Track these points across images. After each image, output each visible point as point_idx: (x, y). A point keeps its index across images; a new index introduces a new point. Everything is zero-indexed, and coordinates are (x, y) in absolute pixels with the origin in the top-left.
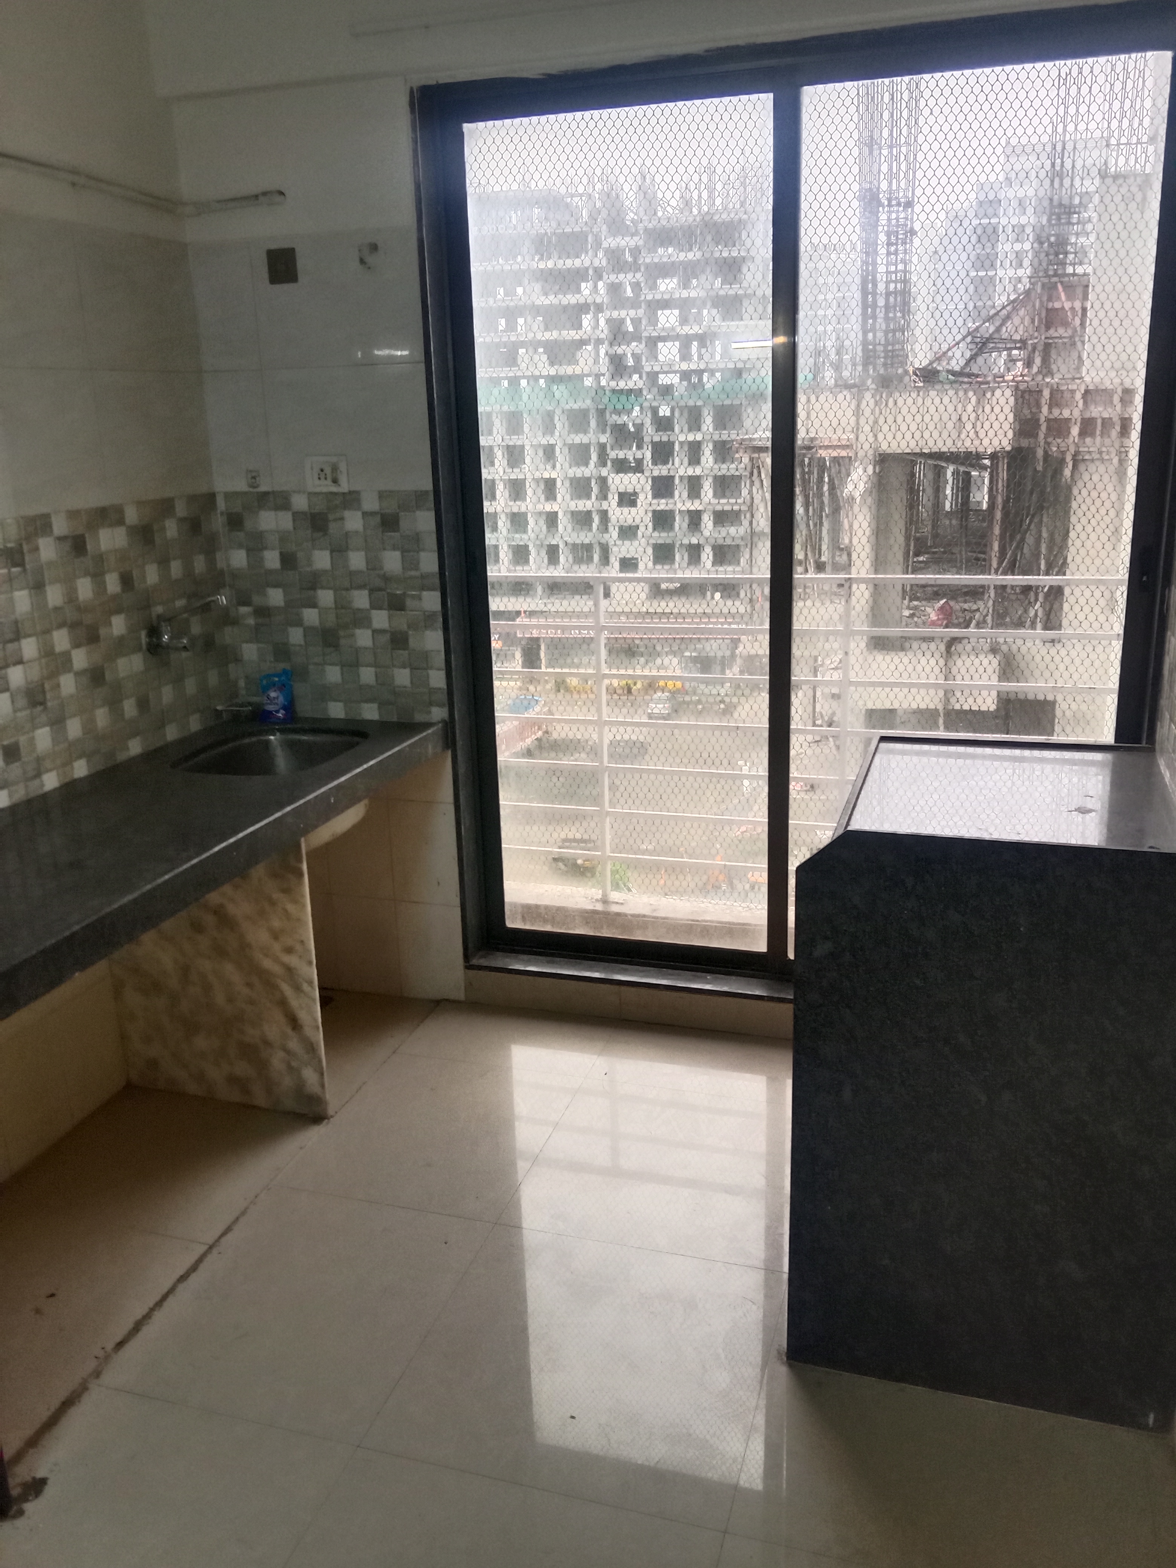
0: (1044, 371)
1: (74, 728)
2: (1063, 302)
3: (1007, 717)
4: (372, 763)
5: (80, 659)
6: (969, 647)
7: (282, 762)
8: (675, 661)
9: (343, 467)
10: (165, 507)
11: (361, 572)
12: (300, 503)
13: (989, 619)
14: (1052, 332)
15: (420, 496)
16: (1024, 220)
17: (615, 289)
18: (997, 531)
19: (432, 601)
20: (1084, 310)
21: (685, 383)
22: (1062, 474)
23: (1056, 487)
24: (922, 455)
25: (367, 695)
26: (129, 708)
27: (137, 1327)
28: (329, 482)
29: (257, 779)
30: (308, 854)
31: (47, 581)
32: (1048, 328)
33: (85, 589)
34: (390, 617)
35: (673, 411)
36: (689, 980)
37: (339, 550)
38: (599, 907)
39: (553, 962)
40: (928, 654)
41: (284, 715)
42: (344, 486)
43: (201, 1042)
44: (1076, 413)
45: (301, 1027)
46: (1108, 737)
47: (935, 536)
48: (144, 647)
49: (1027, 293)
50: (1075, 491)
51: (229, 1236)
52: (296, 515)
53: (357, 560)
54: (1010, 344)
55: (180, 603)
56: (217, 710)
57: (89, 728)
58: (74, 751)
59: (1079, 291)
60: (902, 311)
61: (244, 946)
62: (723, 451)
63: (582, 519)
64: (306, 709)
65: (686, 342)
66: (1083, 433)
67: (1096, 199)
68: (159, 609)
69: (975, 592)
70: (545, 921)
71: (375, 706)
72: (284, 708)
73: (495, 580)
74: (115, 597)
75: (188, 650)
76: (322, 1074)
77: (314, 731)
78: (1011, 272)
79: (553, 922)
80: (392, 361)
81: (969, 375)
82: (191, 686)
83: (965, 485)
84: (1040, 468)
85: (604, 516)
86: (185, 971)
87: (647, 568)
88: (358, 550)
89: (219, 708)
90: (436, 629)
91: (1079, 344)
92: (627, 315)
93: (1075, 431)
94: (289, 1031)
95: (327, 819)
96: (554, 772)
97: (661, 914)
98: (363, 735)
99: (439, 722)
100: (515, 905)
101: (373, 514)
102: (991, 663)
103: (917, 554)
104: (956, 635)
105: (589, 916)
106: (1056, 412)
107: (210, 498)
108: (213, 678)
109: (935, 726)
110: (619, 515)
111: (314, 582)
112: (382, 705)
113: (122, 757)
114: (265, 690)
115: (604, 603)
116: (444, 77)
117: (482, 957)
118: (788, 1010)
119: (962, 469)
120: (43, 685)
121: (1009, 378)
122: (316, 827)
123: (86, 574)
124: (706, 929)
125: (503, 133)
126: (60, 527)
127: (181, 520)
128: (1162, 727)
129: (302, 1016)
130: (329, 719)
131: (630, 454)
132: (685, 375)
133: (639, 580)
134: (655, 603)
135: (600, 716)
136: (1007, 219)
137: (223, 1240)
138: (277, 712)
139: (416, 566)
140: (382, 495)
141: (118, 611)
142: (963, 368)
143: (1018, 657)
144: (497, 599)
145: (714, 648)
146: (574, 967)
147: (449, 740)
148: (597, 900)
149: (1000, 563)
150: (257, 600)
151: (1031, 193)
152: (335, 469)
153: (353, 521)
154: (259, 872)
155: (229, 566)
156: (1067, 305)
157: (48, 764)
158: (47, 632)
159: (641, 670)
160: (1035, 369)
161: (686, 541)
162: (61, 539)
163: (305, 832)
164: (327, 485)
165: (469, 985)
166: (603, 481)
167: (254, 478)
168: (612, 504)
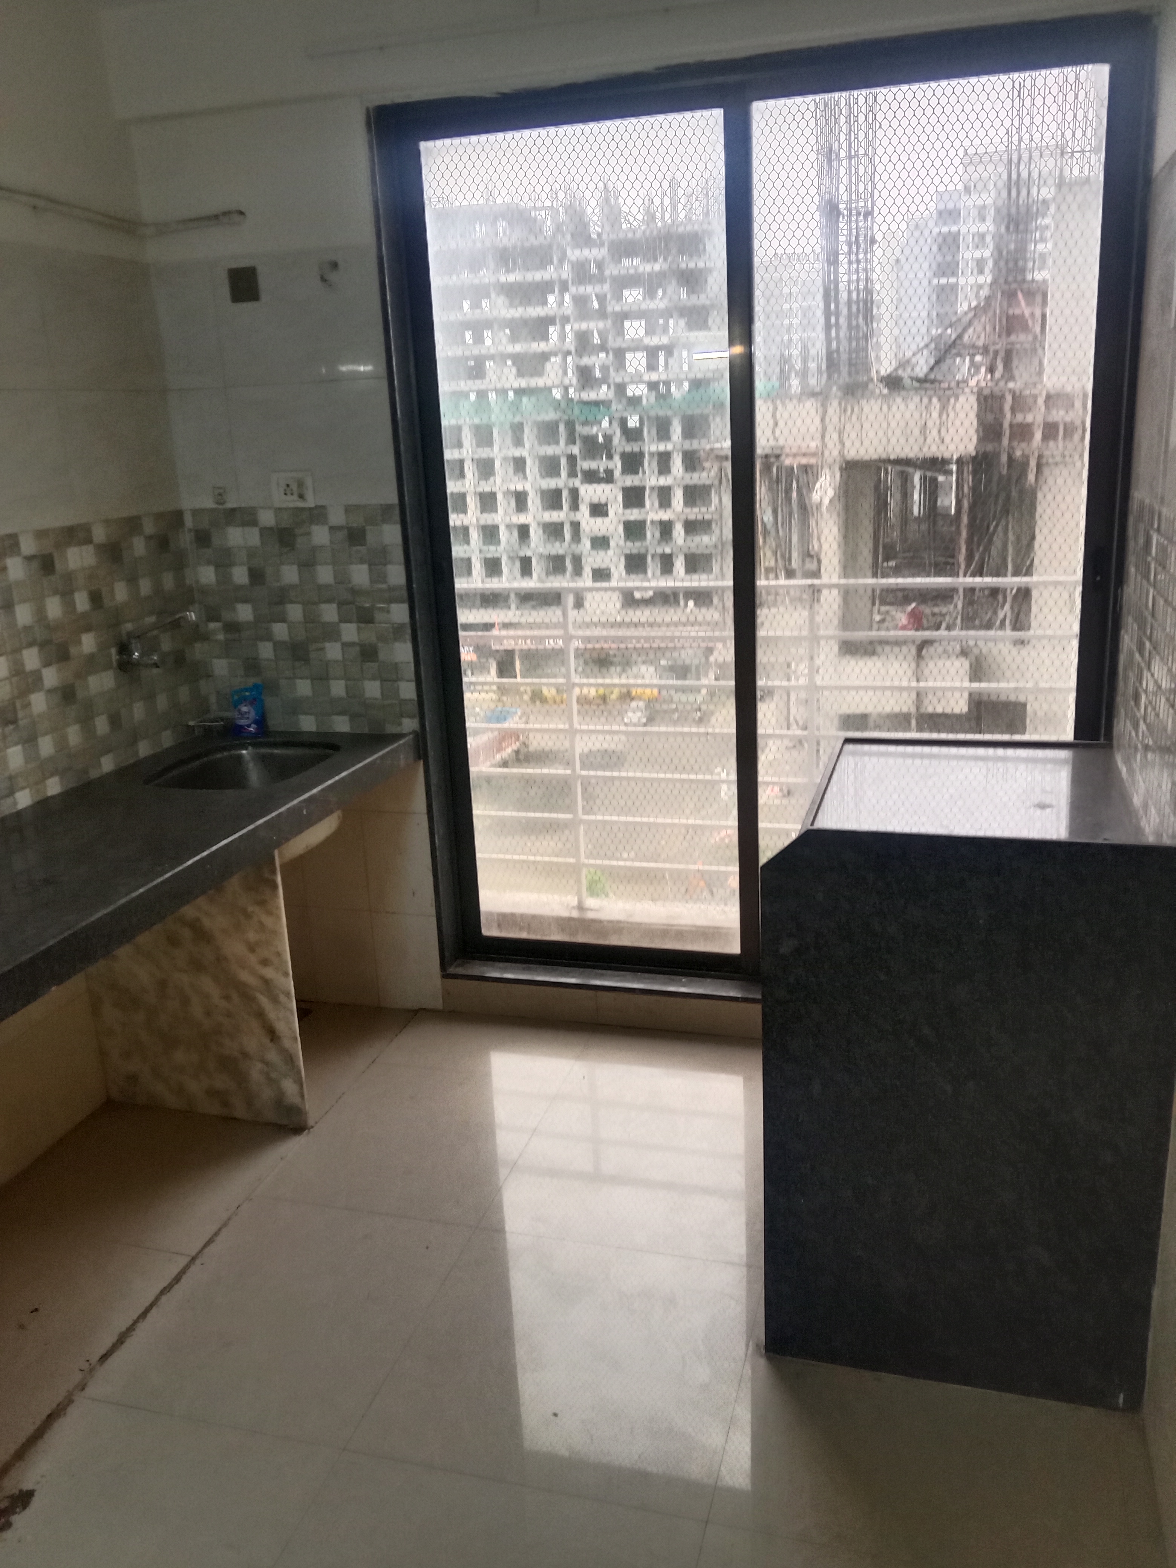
0: (1006, 376)
1: (46, 746)
2: (1023, 308)
3: (978, 719)
4: (344, 774)
5: (51, 677)
6: (940, 650)
7: (254, 775)
8: (652, 669)
9: (309, 482)
10: (132, 525)
11: (331, 585)
12: (267, 518)
13: (959, 621)
14: (1013, 338)
15: (386, 509)
16: (983, 228)
17: (581, 302)
18: (964, 534)
19: (400, 613)
20: (1044, 316)
21: (654, 394)
22: (1026, 479)
23: (1021, 492)
24: (889, 461)
25: (338, 707)
26: (101, 725)
27: (121, 1339)
28: (295, 497)
29: (230, 792)
30: (281, 866)
31: (16, 599)
32: (1009, 334)
33: (54, 608)
34: (359, 629)
35: (641, 421)
36: (665, 984)
37: (307, 565)
38: (575, 914)
39: (529, 969)
40: (901, 657)
41: (257, 729)
42: (311, 502)
43: (180, 1056)
44: (1039, 419)
45: (279, 1038)
46: (1068, 735)
47: (904, 540)
48: (115, 664)
49: (988, 299)
50: (1040, 496)
51: (212, 1248)
52: (265, 532)
53: (325, 574)
54: (974, 349)
55: (151, 620)
56: (188, 726)
57: (61, 745)
58: (45, 769)
59: (1039, 299)
60: (865, 318)
61: (220, 959)
62: (691, 461)
63: (554, 531)
64: (277, 722)
65: (652, 353)
66: (1045, 438)
67: (1053, 209)
68: (129, 626)
69: (944, 595)
70: (521, 929)
71: (346, 718)
72: (256, 722)
73: (463, 592)
74: (84, 615)
75: (158, 667)
76: (301, 1085)
77: (286, 744)
78: (972, 280)
79: (529, 929)
80: (355, 376)
81: (933, 382)
82: (162, 702)
83: (932, 489)
84: (1004, 471)
85: (576, 526)
86: (162, 984)
87: (620, 578)
88: (327, 564)
89: (191, 723)
90: (405, 642)
91: (1040, 351)
92: (594, 326)
93: (1038, 436)
94: (266, 1041)
95: (300, 831)
96: (529, 782)
97: (637, 919)
98: (335, 748)
99: (410, 733)
100: (490, 914)
101: (340, 528)
102: (962, 666)
103: (887, 559)
104: (929, 638)
105: (563, 923)
106: (1019, 418)
107: (179, 515)
108: (184, 693)
109: (908, 729)
110: (591, 525)
111: (282, 597)
112: (353, 717)
113: (94, 774)
114: (236, 705)
115: (572, 614)
116: (400, 98)
117: (459, 966)
118: (756, 1010)
119: (929, 474)
120: (14, 704)
121: (973, 383)
122: (288, 840)
123: (55, 592)
124: (680, 934)
125: (461, 151)
126: (28, 546)
127: (149, 538)
128: (1118, 723)
129: (281, 1027)
130: (301, 733)
131: (600, 465)
132: (653, 386)
133: (613, 589)
134: (631, 612)
135: (571, 725)
136: (968, 227)
137: (206, 1250)
138: (249, 726)
139: (383, 578)
140: (348, 509)
141: (88, 629)
142: (926, 376)
143: (990, 659)
144: (467, 612)
145: (688, 656)
146: (547, 973)
147: (420, 751)
148: (573, 908)
149: (968, 566)
150: (227, 616)
151: (990, 201)
152: (301, 484)
153: (320, 535)
154: (234, 884)
155: (197, 582)
156: (1027, 313)
157: (21, 782)
158: (17, 651)
159: (615, 679)
160: (998, 374)
161: (659, 550)
162: (29, 559)
163: (278, 844)
164: (294, 501)
165: (446, 993)
166: (574, 493)
167: (220, 494)
168: (584, 513)
